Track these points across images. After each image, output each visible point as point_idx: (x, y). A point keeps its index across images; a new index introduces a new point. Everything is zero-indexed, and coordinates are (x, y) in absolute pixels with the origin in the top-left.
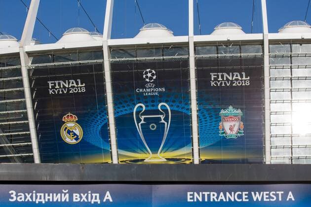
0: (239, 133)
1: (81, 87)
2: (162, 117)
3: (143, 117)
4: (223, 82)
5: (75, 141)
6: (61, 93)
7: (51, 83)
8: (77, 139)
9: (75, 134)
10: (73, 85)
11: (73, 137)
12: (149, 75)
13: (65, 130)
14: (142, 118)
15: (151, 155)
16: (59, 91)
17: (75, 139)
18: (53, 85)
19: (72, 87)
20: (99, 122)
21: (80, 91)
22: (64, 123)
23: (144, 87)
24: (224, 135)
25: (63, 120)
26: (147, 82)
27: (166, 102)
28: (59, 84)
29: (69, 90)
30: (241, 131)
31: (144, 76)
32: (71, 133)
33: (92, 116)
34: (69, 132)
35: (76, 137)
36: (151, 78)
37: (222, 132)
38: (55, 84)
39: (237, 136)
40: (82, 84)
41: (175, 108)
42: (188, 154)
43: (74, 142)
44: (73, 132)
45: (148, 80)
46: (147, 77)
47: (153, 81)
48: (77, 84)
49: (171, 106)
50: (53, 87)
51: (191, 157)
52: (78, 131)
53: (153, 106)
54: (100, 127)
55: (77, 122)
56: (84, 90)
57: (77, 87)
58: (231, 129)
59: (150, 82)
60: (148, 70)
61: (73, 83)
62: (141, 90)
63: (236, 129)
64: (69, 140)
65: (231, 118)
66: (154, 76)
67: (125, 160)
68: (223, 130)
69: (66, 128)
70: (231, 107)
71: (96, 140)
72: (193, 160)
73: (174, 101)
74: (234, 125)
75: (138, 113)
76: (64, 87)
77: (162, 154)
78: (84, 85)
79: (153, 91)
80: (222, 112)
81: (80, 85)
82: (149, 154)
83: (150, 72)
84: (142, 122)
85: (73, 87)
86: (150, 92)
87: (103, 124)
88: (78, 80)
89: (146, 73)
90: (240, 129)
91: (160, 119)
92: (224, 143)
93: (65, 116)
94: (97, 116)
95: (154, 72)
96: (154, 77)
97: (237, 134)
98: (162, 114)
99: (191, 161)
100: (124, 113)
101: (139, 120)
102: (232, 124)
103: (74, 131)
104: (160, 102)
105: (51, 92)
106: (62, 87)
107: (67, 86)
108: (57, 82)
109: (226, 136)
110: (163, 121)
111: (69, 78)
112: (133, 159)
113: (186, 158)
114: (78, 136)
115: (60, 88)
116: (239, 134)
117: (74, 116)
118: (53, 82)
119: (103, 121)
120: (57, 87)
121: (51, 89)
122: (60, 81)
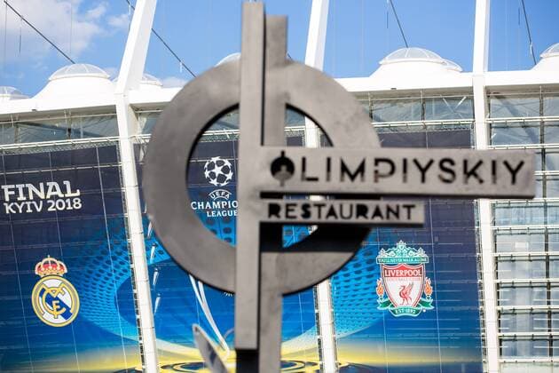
0: (422, 302)
1: (72, 198)
5: (64, 320)
6: (29, 211)
7: (9, 190)
8: (66, 315)
9: (62, 304)
10: (54, 193)
11: (58, 310)
12: (218, 171)
13: (41, 294)
15: (228, 352)
16: (25, 208)
17: (63, 315)
18: (13, 193)
19: (52, 198)
20: (113, 278)
21: (69, 208)
22: (39, 278)
23: (206, 198)
24: (389, 308)
25: (37, 273)
26: (215, 188)
28: (26, 191)
29: (46, 205)
30: (427, 300)
31: (207, 174)
32: (54, 302)
33: (97, 263)
34: (49, 300)
35: (64, 310)
36: (221, 178)
37: (383, 301)
38: (16, 190)
39: (417, 312)
40: (73, 190)
42: (309, 351)
44: (57, 299)
45: (214, 182)
46: (213, 175)
47: (225, 183)
48: (64, 190)
50: (13, 199)
51: (316, 359)
52: (70, 297)
53: (229, 240)
54: (116, 288)
55: (66, 276)
56: (78, 205)
57: (65, 199)
58: (404, 295)
59: (219, 187)
60: (215, 160)
61: (54, 189)
62: (201, 205)
63: (414, 294)
65: (403, 268)
66: (228, 173)
67: (171, 363)
68: (386, 297)
69: (43, 290)
70: (401, 245)
71: (107, 317)
72: (322, 366)
74: (411, 286)
76: (37, 199)
78: (78, 193)
79: (226, 207)
80: (383, 254)
81: (69, 194)
82: (224, 350)
83: (220, 164)
85: (55, 198)
86: (221, 210)
87: (122, 281)
88: (65, 182)
89: (211, 166)
90: (424, 296)
92: (389, 327)
93: (41, 264)
94: (109, 262)
95: (227, 163)
96: (229, 176)
97: (418, 306)
99: (318, 367)
100: (167, 256)
102: (407, 282)
103: (60, 296)
105: (8, 208)
106: (31, 197)
107: (42, 195)
108: (20, 187)
109: (393, 311)
111: (45, 178)
112: (188, 362)
113: (305, 360)
114: (68, 309)
115: (28, 200)
116: (422, 308)
117: (58, 263)
118: (13, 186)
119: (121, 274)
120: (21, 197)
121: (9, 203)
122: (27, 185)
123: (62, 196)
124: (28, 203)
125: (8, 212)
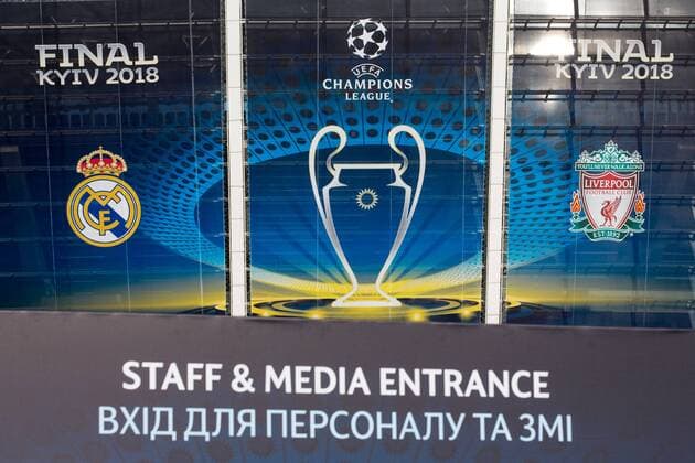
0: (629, 223)
1: (144, 68)
2: (398, 169)
3: (339, 167)
4: (593, 67)
5: (115, 238)
6: (77, 82)
7: (47, 51)
8: (119, 231)
9: (114, 216)
10: (118, 59)
11: (106, 223)
12: (367, 37)
13: (83, 201)
14: (336, 170)
15: (355, 286)
16: (70, 78)
18: (53, 56)
19: (114, 64)
20: (196, 181)
21: (140, 80)
22: (82, 177)
23: (347, 75)
24: (585, 230)
25: (79, 170)
26: (359, 60)
27: (415, 122)
28: (74, 55)
29: (104, 73)
30: (636, 221)
31: (351, 41)
32: (101, 213)
33: (175, 160)
34: (95, 209)
35: (116, 223)
36: (371, 48)
37: (579, 220)
38: (59, 53)
39: (622, 235)
40: (148, 56)
41: (441, 145)
42: (471, 285)
43: (109, 239)
44: (107, 207)
45: (360, 53)
46: (359, 43)
47: (376, 55)
48: (133, 54)
49: (428, 136)
50: (52, 65)
51: (477, 298)
52: (126, 206)
53: (372, 133)
54: (197, 196)
55: (124, 176)
56: (153, 77)
57: (134, 67)
58: (607, 212)
59: (366, 60)
60: (363, 22)
61: (119, 54)
62: (338, 84)
63: (621, 213)
64: (95, 234)
65: (610, 178)
66: (381, 41)
67: (269, 299)
68: (582, 215)
69: (87, 195)
70: (611, 148)
71: (181, 235)
72: (484, 305)
73: (437, 122)
74: (618, 201)
75: (322, 154)
76: (90, 65)
77: (390, 286)
78: (155, 61)
80: (585, 159)
81: (141, 61)
82: (350, 282)
83: (370, 28)
84: (335, 183)
85: (119, 66)
86: (367, 91)
87: (210, 183)
88: (136, 45)
89: (358, 31)
90: (633, 214)
91: (390, 175)
92: (580, 255)
93: (88, 158)
94: (192, 159)
95: (381, 28)
96: (383, 46)
97: (624, 227)
98: (397, 159)
99: (478, 308)
100: (280, 153)
101: (324, 178)
102: (612, 196)
103: (112, 204)
104: (396, 121)
105: (43, 78)
106: (82, 64)
107: (98, 61)
108: (65, 48)
109: (591, 234)
110: (399, 183)
111: (106, 37)
112: (295, 298)
113: (462, 297)
114: (122, 222)
115: (76, 66)
116: (629, 230)
117: (115, 157)
118: (54, 47)
119: (208, 176)
120: (66, 63)
121: (45, 70)
122: (76, 46)
123: (130, 63)
124: (76, 73)
125: (41, 83)
